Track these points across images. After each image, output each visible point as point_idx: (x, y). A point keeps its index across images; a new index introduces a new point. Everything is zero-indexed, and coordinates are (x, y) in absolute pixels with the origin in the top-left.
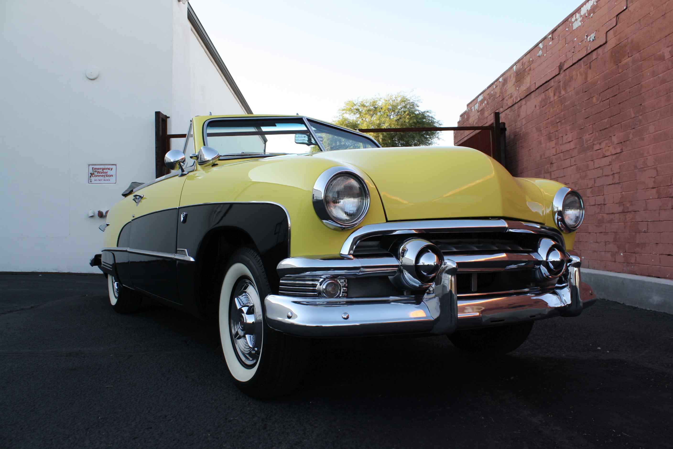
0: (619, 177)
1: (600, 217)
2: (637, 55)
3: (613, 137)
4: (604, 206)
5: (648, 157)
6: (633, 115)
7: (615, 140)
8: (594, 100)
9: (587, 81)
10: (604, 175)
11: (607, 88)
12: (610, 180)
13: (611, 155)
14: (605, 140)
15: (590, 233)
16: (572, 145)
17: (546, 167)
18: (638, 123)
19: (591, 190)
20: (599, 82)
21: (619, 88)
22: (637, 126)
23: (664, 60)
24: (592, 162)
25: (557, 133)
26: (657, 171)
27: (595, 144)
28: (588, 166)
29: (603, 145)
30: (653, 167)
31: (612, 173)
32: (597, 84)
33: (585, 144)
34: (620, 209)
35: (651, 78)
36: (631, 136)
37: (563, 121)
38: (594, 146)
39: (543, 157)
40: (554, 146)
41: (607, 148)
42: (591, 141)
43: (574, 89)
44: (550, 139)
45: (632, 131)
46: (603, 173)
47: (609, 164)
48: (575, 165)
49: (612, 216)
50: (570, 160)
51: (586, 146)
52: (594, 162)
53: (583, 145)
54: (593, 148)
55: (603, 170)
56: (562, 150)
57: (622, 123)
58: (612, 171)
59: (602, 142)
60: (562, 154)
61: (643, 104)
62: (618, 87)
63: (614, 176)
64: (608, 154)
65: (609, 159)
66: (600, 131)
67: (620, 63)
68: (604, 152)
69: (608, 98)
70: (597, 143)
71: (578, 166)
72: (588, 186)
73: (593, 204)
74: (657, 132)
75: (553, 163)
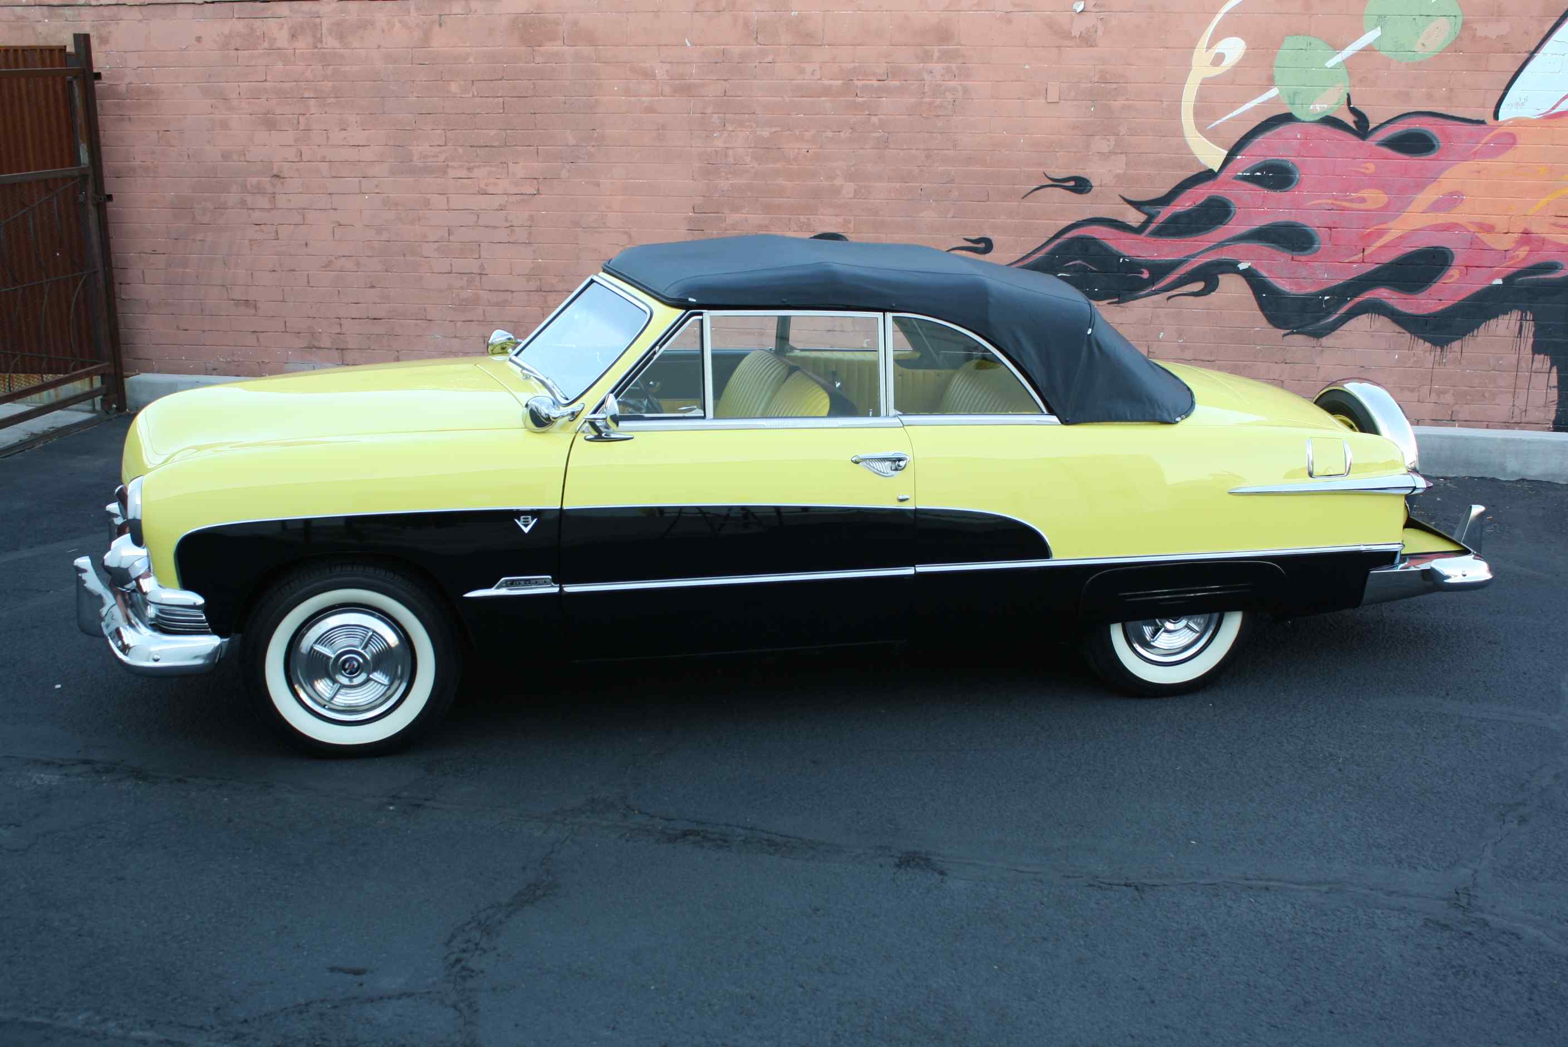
0: (530, 234)
1: (469, 293)
2: (587, 50)
3: (510, 164)
4: (481, 278)
5: (606, 213)
6: (572, 141)
7: (519, 170)
8: (454, 87)
9: (428, 47)
10: (480, 223)
11: (501, 78)
12: (502, 235)
13: (505, 194)
14: (485, 166)
15: (430, 320)
16: (367, 154)
17: (254, 180)
18: (586, 157)
19: (436, 245)
20: (471, 60)
21: (534, 88)
22: (580, 161)
23: (654, 79)
24: (444, 198)
25: (302, 119)
26: (630, 236)
27: (453, 167)
28: (427, 203)
29: (476, 173)
30: (623, 230)
31: (508, 225)
32: (467, 62)
33: (415, 158)
34: (533, 285)
35: (622, 96)
36: (564, 174)
37: (329, 101)
38: (449, 170)
39: (235, 157)
40: (292, 143)
41: (493, 180)
42: (442, 157)
43: (379, 47)
44: (270, 123)
45: (567, 166)
46: (477, 222)
47: (500, 208)
48: (378, 193)
49: (508, 296)
50: (360, 182)
51: (421, 165)
52: (448, 198)
53: (411, 161)
54: (445, 173)
55: (478, 216)
56: (324, 157)
57: (539, 147)
58: (506, 220)
59: (480, 166)
60: (324, 167)
61: (597, 130)
62: (532, 87)
63: (512, 231)
64: (490, 189)
65: (502, 200)
66: (471, 146)
67: (539, 46)
68: (482, 186)
69: (499, 95)
70: (461, 167)
71: (388, 197)
72: (425, 236)
73: (448, 269)
74: (632, 181)
75: (282, 175)
